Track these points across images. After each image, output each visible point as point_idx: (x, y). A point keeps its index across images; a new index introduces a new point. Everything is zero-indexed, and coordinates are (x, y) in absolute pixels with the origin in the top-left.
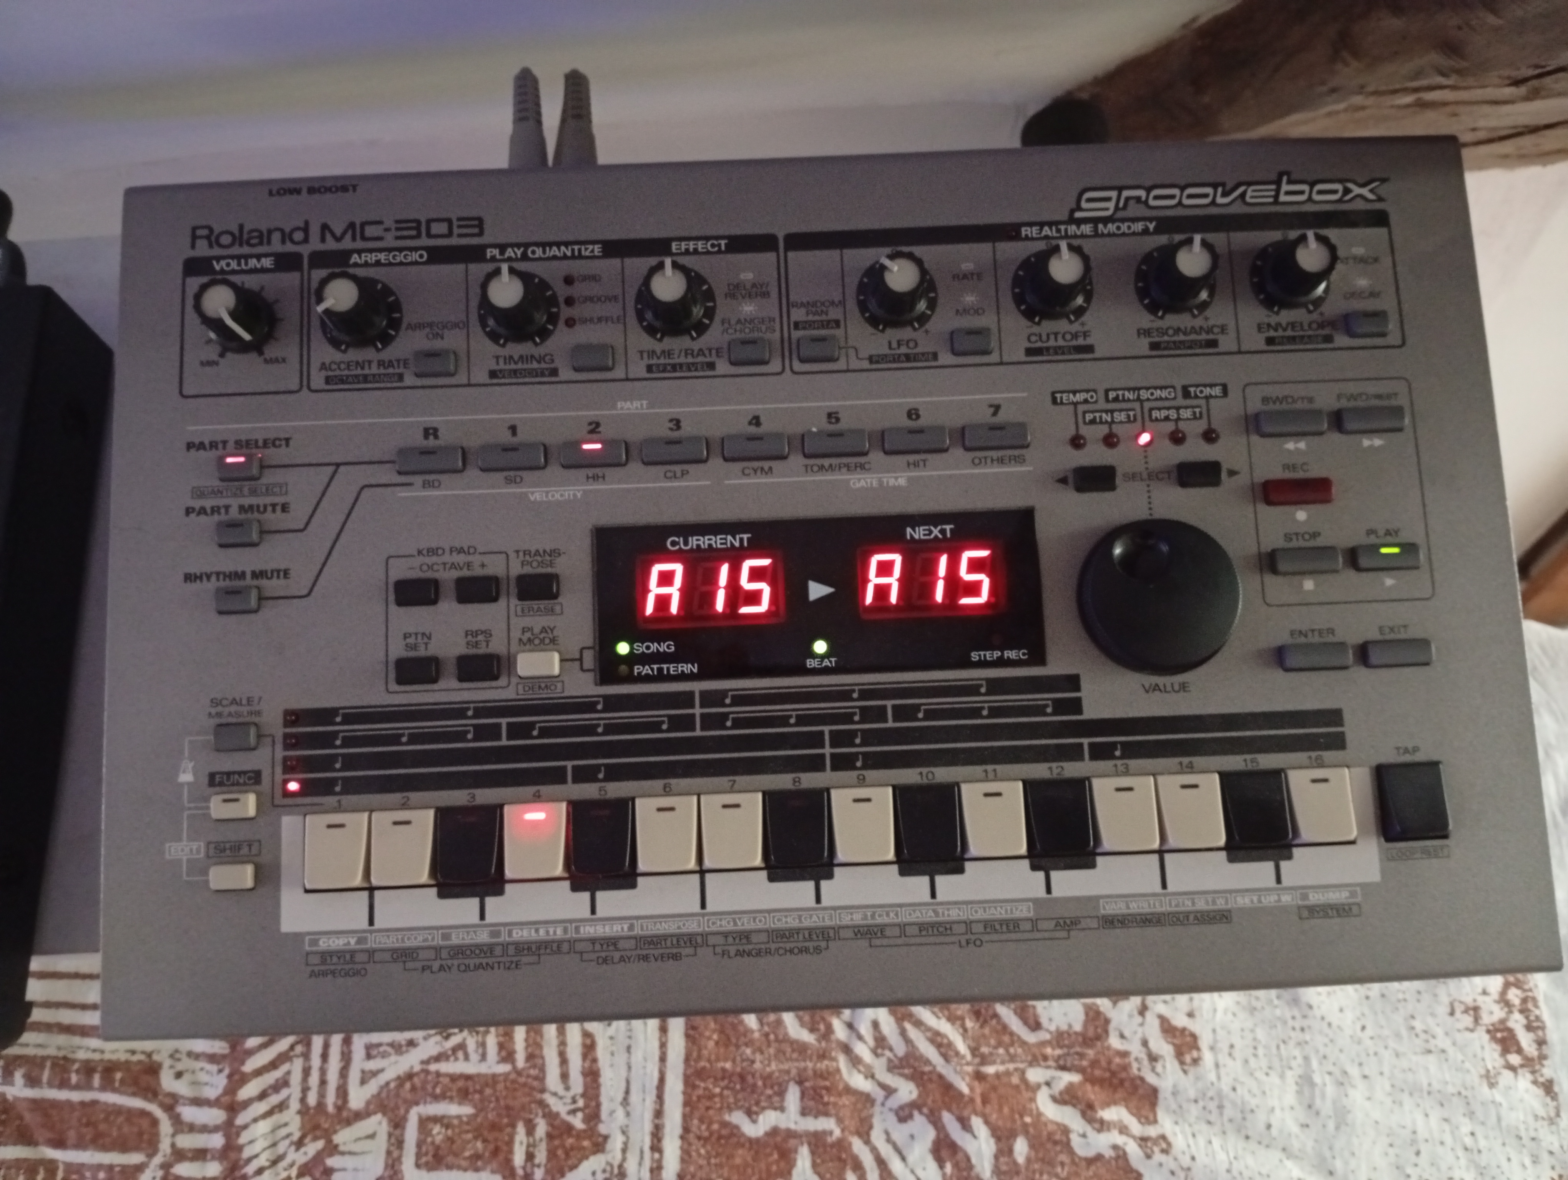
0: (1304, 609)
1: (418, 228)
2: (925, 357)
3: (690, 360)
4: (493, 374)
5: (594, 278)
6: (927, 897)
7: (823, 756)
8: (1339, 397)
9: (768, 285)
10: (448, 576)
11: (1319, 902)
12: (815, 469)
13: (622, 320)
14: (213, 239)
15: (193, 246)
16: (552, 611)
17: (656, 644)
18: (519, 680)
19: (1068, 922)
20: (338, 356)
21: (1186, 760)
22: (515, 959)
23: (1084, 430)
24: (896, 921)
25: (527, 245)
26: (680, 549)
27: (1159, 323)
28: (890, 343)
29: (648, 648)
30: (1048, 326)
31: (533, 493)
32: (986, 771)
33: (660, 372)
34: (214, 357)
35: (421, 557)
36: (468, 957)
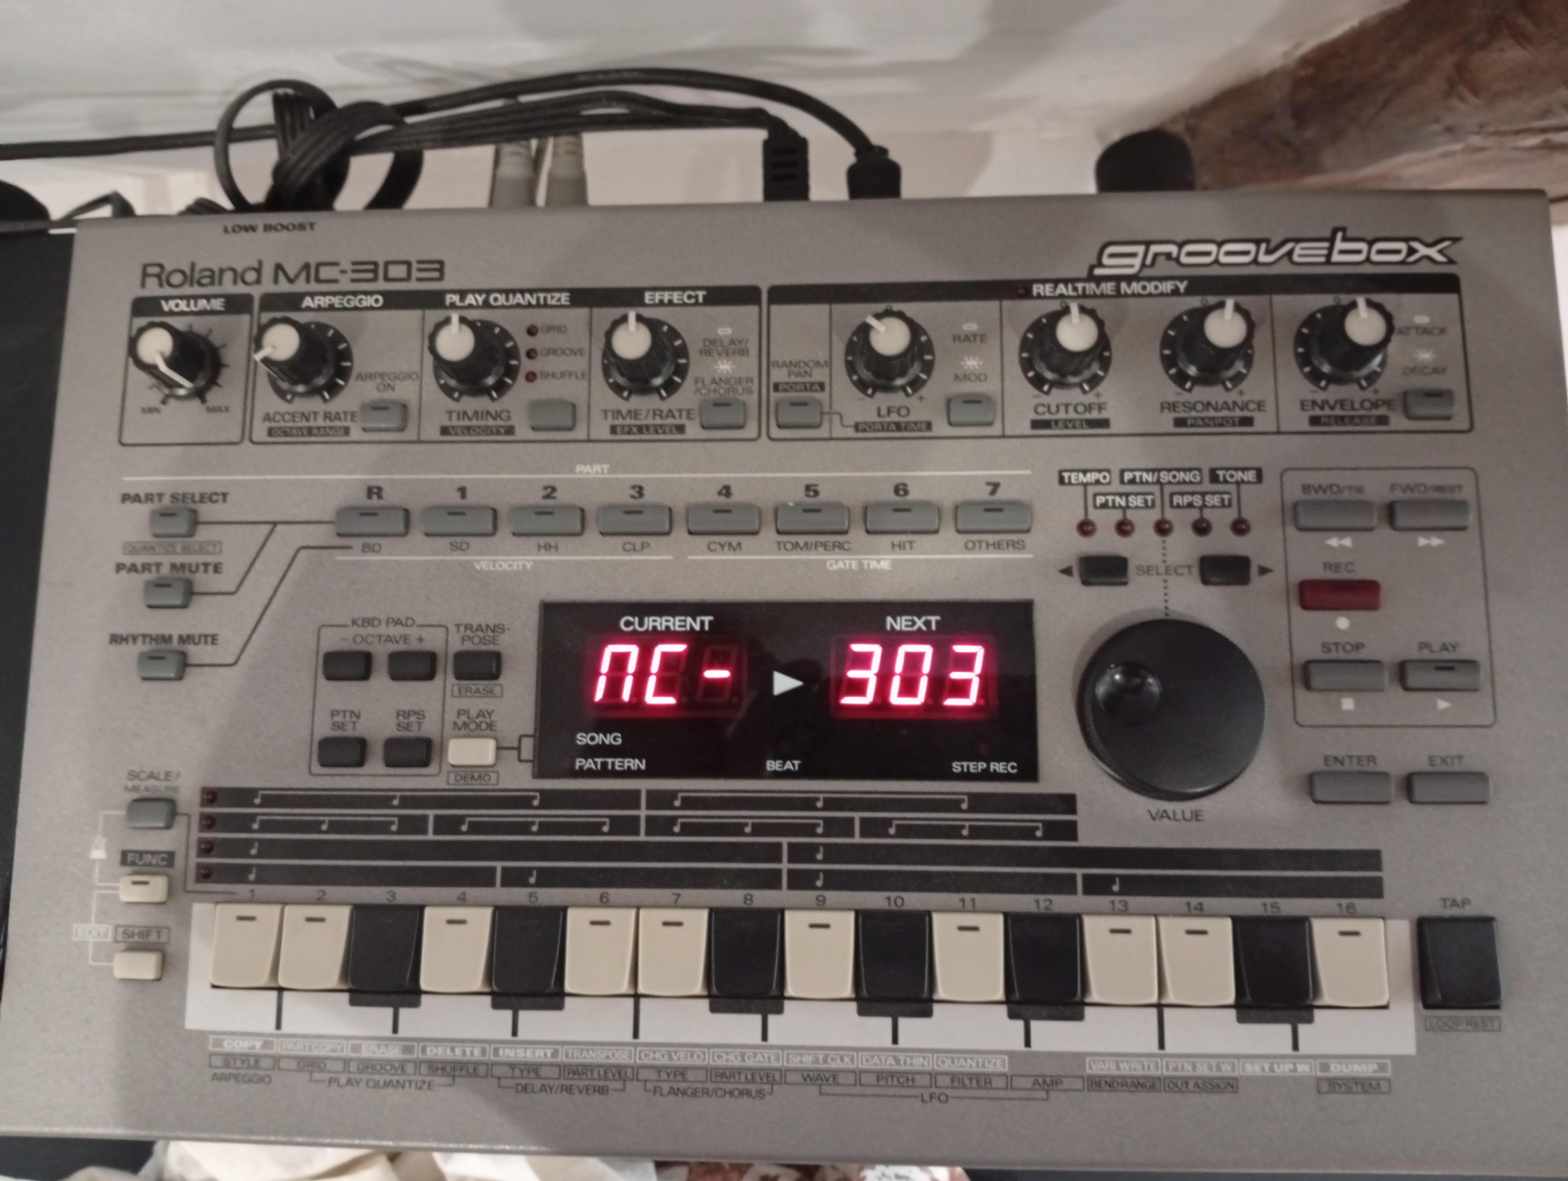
0: (1342, 732)
1: (375, 271)
2: (915, 426)
3: (658, 421)
4: (445, 431)
5: (560, 329)
6: (887, 1042)
7: (778, 872)
8: (1393, 487)
9: (747, 341)
10: (381, 652)
11: (1342, 1075)
12: (789, 546)
13: (587, 375)
14: (164, 277)
15: (143, 285)
16: (490, 693)
17: (601, 735)
18: (451, 769)
19: (1048, 1081)
20: (282, 406)
21: (1194, 901)
22: (428, 1079)
23: (1094, 515)
24: (851, 1066)
25: (488, 292)
26: (635, 631)
27: (1186, 397)
28: (879, 410)
29: (592, 739)
30: (1058, 396)
31: (478, 562)
32: (963, 900)
33: (623, 433)
34: (156, 403)
35: (356, 628)
36: (378, 1073)
